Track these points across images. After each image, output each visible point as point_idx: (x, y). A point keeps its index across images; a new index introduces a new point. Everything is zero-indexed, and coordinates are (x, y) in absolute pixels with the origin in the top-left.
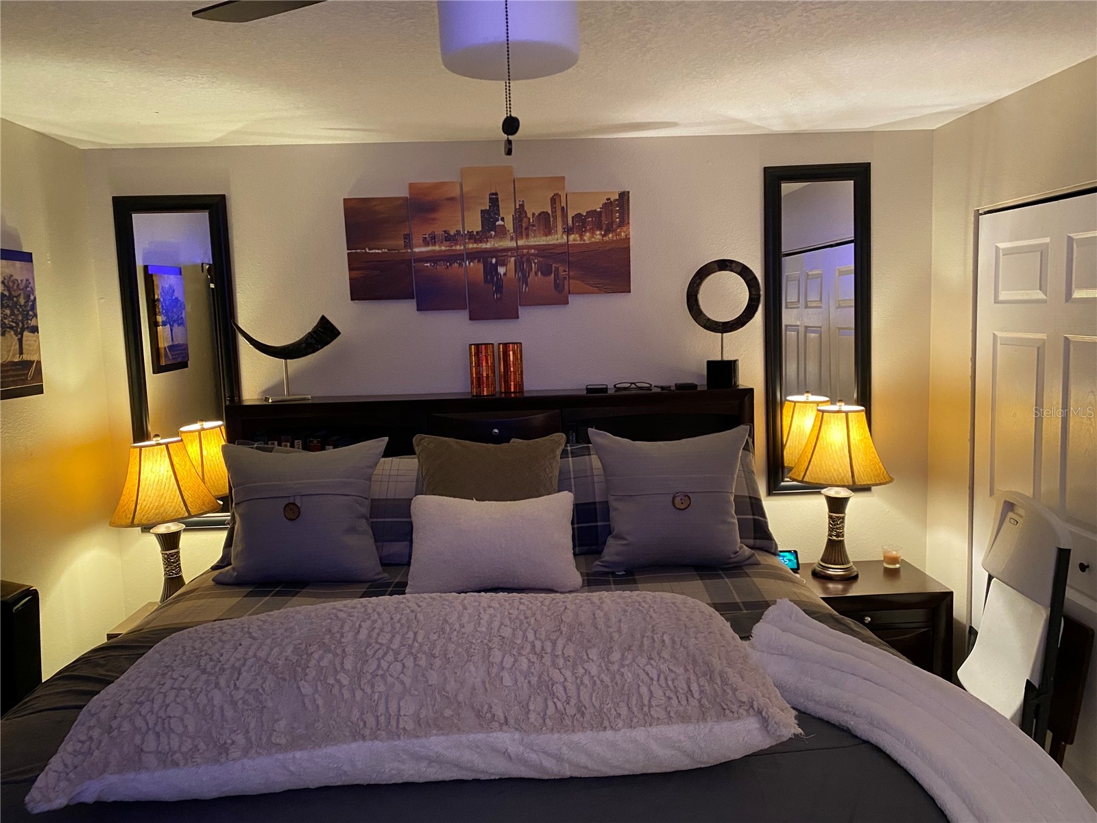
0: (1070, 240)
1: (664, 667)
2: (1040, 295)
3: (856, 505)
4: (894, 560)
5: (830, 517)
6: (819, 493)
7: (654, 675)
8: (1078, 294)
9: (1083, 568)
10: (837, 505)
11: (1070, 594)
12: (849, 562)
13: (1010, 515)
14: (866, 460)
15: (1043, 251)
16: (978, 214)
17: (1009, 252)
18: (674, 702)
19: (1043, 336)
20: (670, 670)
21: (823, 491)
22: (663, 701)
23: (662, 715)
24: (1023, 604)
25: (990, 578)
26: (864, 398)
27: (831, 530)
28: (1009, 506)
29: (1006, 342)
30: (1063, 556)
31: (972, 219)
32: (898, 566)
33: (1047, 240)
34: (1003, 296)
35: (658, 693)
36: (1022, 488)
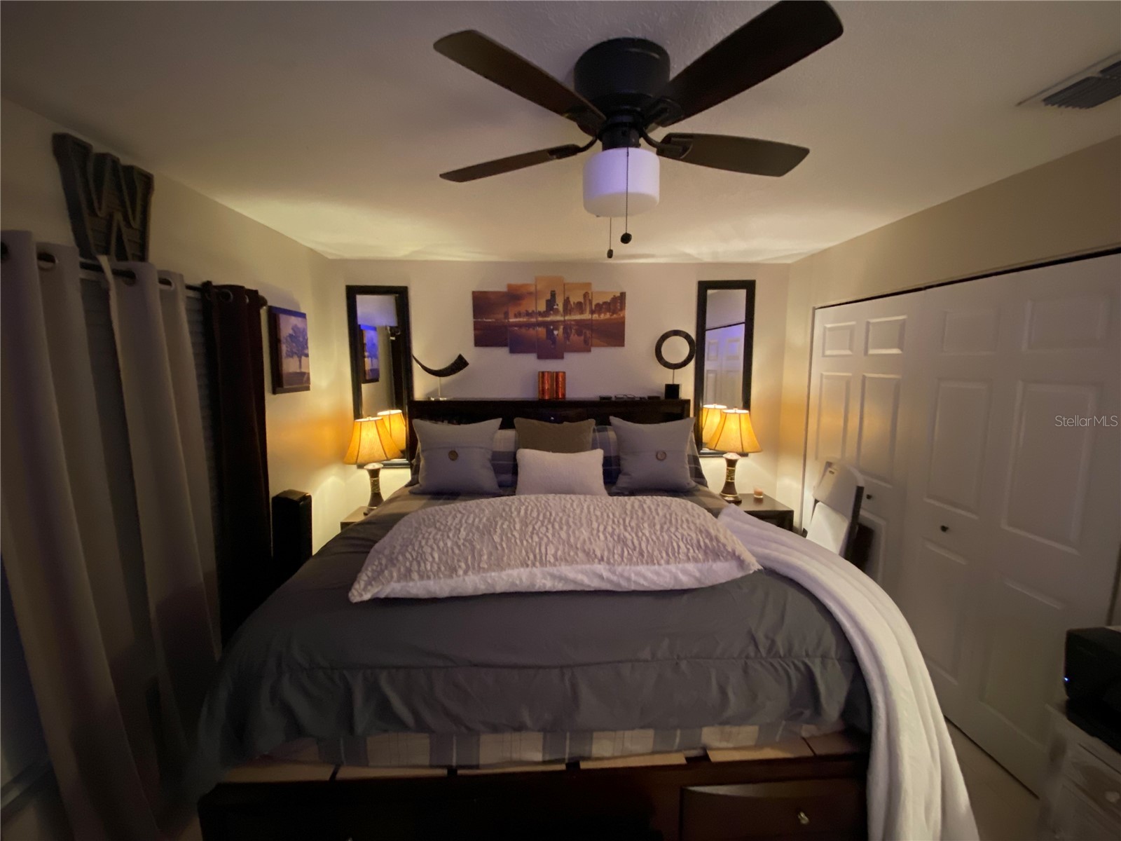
0: (868, 323)
1: (685, 533)
2: (848, 352)
3: (741, 463)
4: (760, 494)
5: (727, 469)
6: (722, 457)
7: (680, 537)
8: (871, 352)
9: (869, 497)
10: (731, 463)
11: (862, 513)
12: (736, 494)
13: (830, 469)
14: (749, 441)
15: (851, 329)
16: (814, 309)
17: (831, 329)
18: (691, 551)
19: (850, 374)
20: (689, 535)
21: (724, 455)
22: (686, 550)
23: (685, 558)
24: (835, 517)
25: (816, 501)
26: (747, 405)
27: (728, 476)
28: (829, 464)
29: (828, 377)
30: (860, 490)
31: (811, 311)
32: (762, 497)
33: (853, 323)
34: (828, 353)
35: (681, 544)
36: (835, 455)
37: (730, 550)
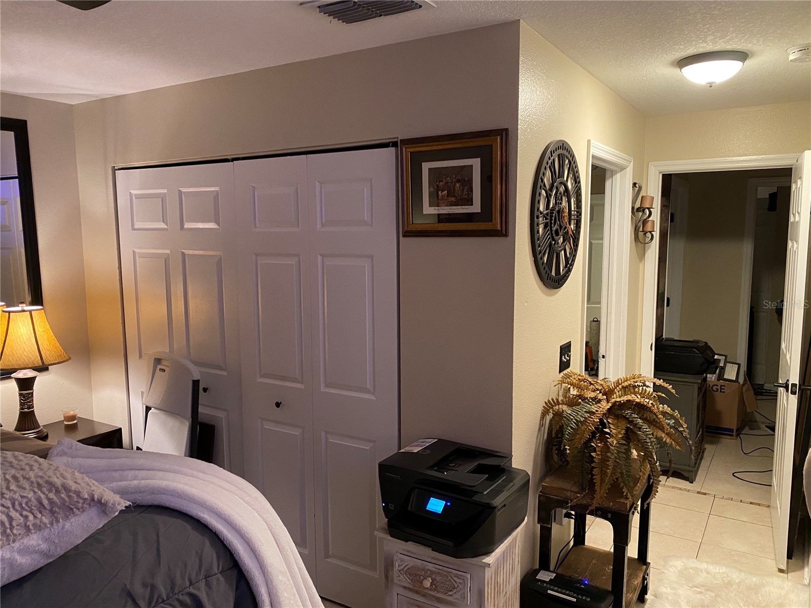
0: (180, 192)
1: (17, 496)
2: (162, 225)
3: (42, 382)
4: (73, 418)
5: (20, 395)
6: (10, 378)
7: (9, 504)
8: (187, 225)
9: (205, 390)
10: (26, 385)
12: (40, 427)
13: (159, 367)
14: (49, 345)
15: (163, 197)
16: (114, 170)
17: (139, 197)
18: (31, 517)
19: (168, 251)
20: (22, 497)
21: (12, 376)
22: (22, 520)
23: (23, 531)
24: (172, 422)
25: (148, 409)
26: (37, 298)
27: (22, 405)
28: (158, 361)
29: (143, 256)
30: (196, 383)
31: (110, 172)
32: (75, 422)
33: (165, 191)
34: (138, 225)
35: (13, 514)
36: (161, 349)
37: (86, 496)
